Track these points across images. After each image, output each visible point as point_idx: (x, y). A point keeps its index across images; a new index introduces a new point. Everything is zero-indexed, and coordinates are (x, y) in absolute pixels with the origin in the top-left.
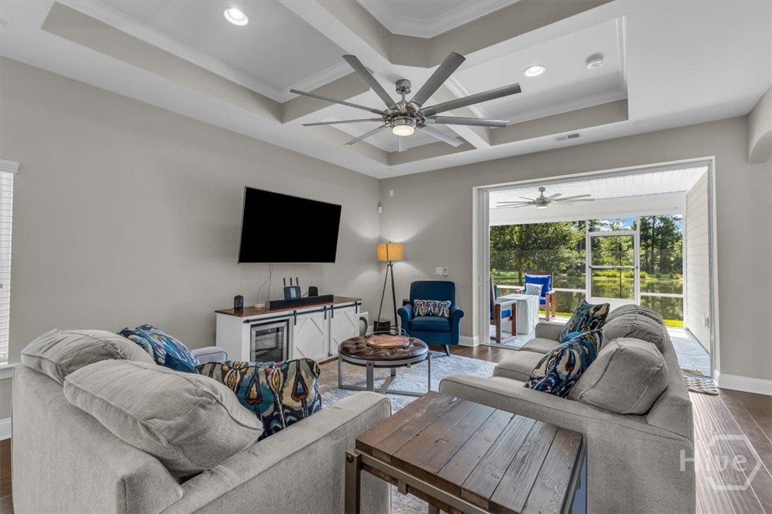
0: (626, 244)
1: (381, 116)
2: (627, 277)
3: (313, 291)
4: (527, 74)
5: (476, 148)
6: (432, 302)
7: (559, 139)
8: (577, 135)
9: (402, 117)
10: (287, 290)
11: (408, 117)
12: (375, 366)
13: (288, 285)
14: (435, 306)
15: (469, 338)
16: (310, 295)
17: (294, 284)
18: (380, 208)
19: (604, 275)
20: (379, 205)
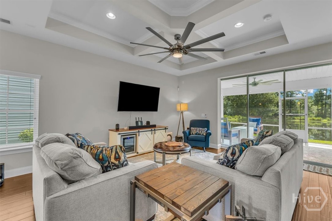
0: (311, 104)
1: (168, 50)
2: (311, 120)
3: (148, 123)
4: (236, 26)
5: (217, 61)
6: (198, 129)
7: (256, 55)
8: (264, 52)
9: (177, 50)
10: (137, 122)
11: (179, 50)
12: (166, 154)
13: (137, 120)
14: (199, 130)
15: (215, 145)
16: (147, 124)
17: (140, 120)
18: (178, 88)
19: (298, 119)
20: (178, 87)
